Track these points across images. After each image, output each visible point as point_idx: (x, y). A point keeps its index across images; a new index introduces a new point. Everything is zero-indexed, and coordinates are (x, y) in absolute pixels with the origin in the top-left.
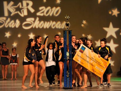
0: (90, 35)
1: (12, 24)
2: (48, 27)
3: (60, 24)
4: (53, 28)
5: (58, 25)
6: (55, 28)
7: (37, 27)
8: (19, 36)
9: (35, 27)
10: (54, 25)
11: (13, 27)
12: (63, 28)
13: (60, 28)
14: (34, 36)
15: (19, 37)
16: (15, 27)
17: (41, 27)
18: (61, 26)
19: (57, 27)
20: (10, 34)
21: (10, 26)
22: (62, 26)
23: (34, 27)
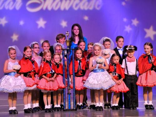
0: (136, 19)
1: (9, 4)
2: (67, 8)
3: (87, 3)
4: (76, 9)
5: (84, 4)
6: (79, 9)
7: (50, 8)
8: (22, 23)
9: (47, 9)
10: (77, 5)
11: (11, 8)
12: (91, 8)
13: (86, 8)
14: (45, 22)
15: (21, 25)
16: (15, 9)
17: (56, 9)
18: (88, 5)
19: (82, 8)
20: (6, 19)
21: (7, 8)
22: (90, 6)
23: (44, 8)
